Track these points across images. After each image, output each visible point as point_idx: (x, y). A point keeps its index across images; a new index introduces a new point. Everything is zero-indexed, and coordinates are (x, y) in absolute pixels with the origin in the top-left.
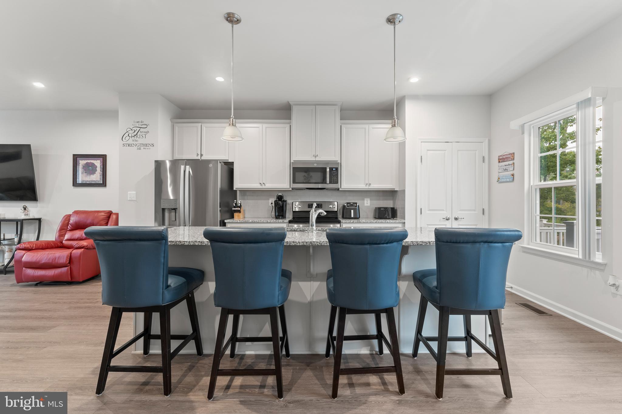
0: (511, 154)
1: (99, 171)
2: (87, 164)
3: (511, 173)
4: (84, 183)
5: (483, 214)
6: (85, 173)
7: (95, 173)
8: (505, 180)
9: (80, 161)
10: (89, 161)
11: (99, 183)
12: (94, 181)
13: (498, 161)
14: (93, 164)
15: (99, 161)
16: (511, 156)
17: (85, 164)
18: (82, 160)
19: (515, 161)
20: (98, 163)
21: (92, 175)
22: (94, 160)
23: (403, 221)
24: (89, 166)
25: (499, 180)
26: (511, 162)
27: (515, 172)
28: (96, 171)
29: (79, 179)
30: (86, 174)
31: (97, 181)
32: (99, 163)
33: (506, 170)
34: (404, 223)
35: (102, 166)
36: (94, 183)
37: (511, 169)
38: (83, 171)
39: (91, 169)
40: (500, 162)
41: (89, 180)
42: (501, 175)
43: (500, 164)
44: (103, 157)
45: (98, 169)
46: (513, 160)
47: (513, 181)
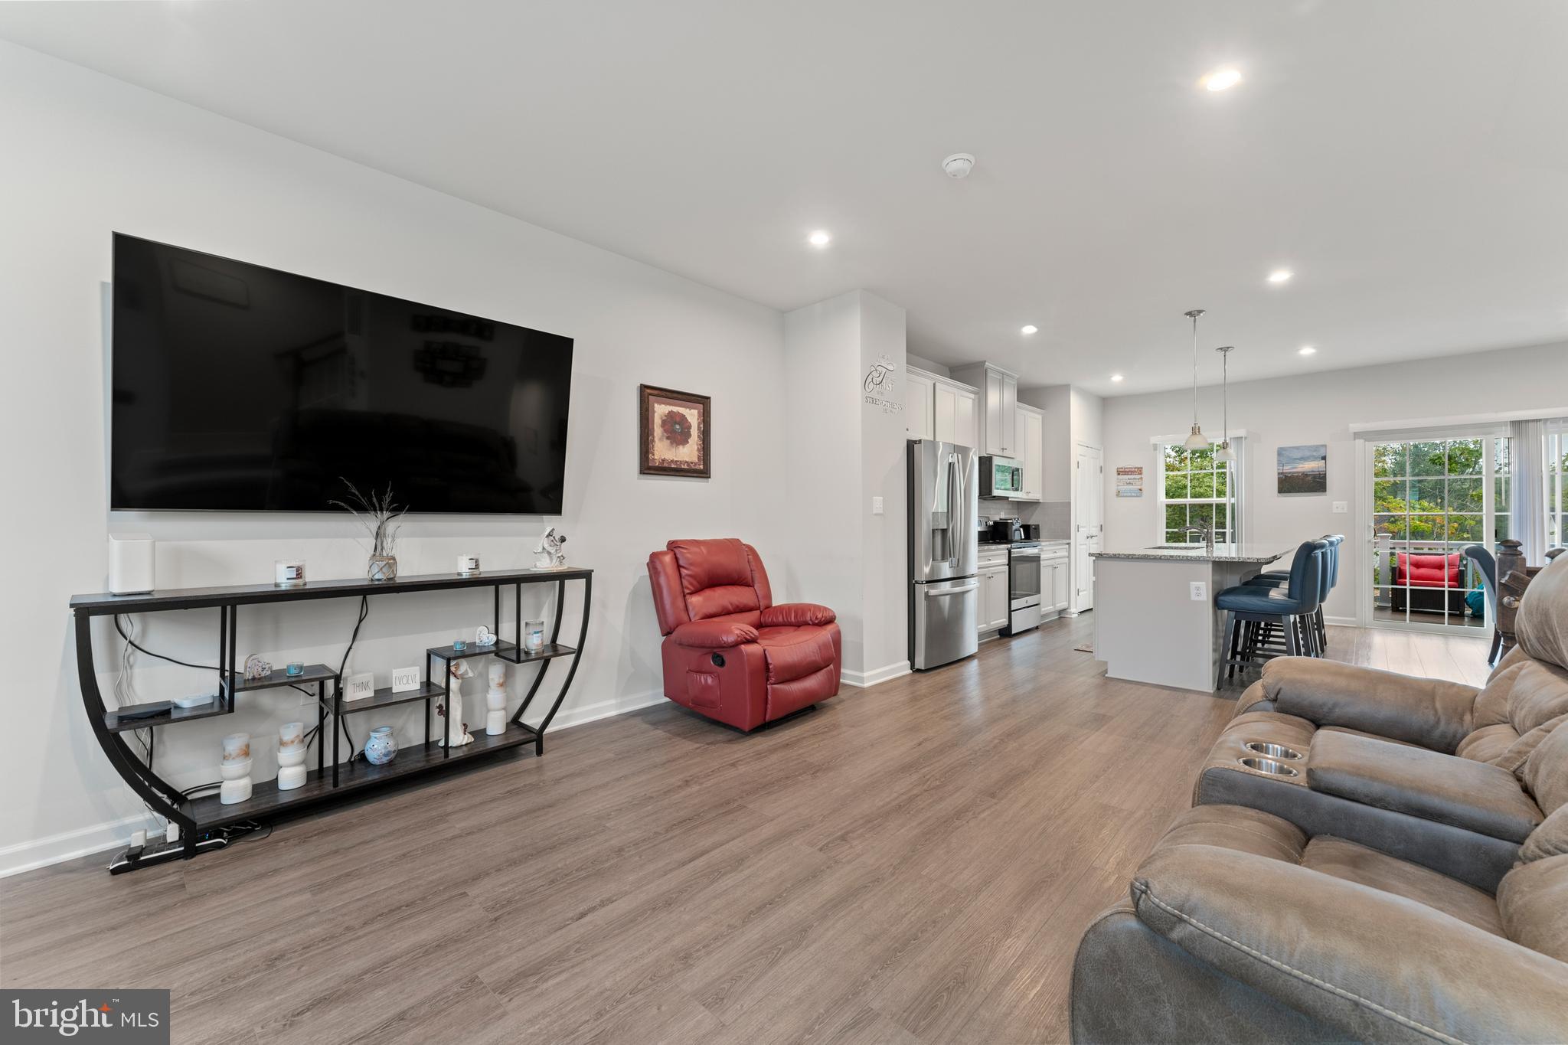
0: (1138, 468)
1: (696, 438)
2: (671, 413)
3: (1139, 487)
4: (665, 465)
5: (1101, 530)
6: (668, 438)
7: (688, 442)
8: (1130, 494)
9: (656, 405)
10: (675, 409)
11: (697, 467)
12: (686, 462)
13: (1116, 473)
14: (683, 417)
15: (695, 412)
16: (1139, 471)
17: (666, 416)
18: (660, 403)
19: (1144, 476)
20: (694, 415)
21: (681, 447)
22: (686, 407)
23: (1068, 541)
24: (676, 423)
25: (1118, 494)
26: (1139, 476)
27: (1143, 487)
28: (690, 435)
29: (653, 455)
30: (669, 441)
31: (692, 463)
32: (697, 417)
33: (1130, 483)
34: (1069, 544)
35: (702, 426)
36: (686, 467)
37: (1138, 483)
38: (663, 435)
39: (678, 429)
40: (1119, 474)
41: (675, 459)
42: (1122, 488)
43: (1120, 477)
44: (703, 402)
45: (694, 432)
46: (1141, 474)
47: (1140, 496)
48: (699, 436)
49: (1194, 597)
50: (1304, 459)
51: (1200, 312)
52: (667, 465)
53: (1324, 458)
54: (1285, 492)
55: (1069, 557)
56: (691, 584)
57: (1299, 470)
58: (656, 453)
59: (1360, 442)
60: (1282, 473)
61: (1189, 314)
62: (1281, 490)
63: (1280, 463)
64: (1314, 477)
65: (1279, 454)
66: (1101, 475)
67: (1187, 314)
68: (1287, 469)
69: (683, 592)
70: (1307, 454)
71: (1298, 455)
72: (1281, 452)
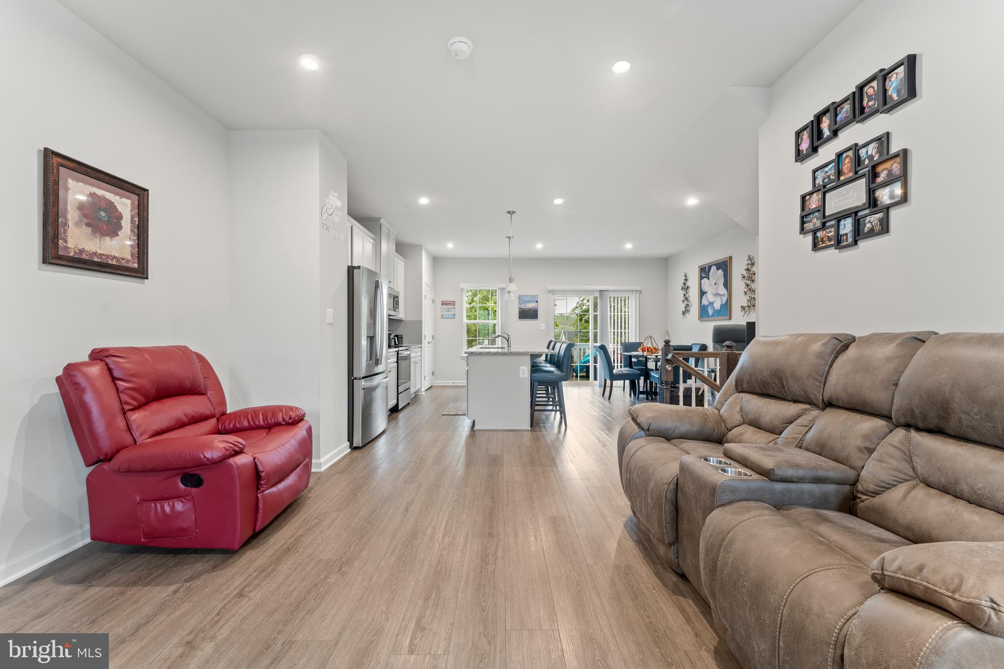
0: (453, 302)
1: (129, 232)
2: (92, 196)
3: (454, 313)
4: (84, 256)
5: (433, 339)
6: (88, 225)
7: (118, 235)
8: (448, 317)
9: (70, 181)
10: (100, 193)
11: (130, 265)
12: (115, 257)
14: (111, 205)
15: (128, 202)
16: (453, 303)
17: (85, 198)
18: (78, 180)
19: (455, 306)
20: (126, 206)
21: (107, 239)
22: (116, 194)
24: (100, 209)
25: (442, 317)
26: (453, 307)
27: (456, 313)
28: (120, 228)
29: (66, 242)
30: (90, 229)
31: (123, 259)
32: (129, 208)
33: (448, 310)
34: (421, 347)
35: (136, 219)
36: (114, 263)
37: (453, 311)
38: (81, 220)
39: (104, 217)
40: (442, 305)
41: (99, 252)
42: (444, 313)
43: (443, 306)
44: (140, 194)
45: (127, 224)
46: (455, 305)
47: (454, 318)
48: (132, 230)
49: (521, 376)
50: (529, 302)
51: (514, 212)
52: (87, 258)
53: (537, 302)
54: (523, 318)
55: (421, 356)
56: (133, 398)
57: (527, 307)
58: (69, 240)
59: (550, 295)
60: (520, 308)
61: (509, 212)
62: (520, 318)
63: (520, 303)
64: (533, 311)
65: (519, 298)
66: (433, 304)
67: (508, 212)
68: (523, 306)
69: (123, 409)
70: (531, 299)
71: (527, 299)
72: (520, 297)
